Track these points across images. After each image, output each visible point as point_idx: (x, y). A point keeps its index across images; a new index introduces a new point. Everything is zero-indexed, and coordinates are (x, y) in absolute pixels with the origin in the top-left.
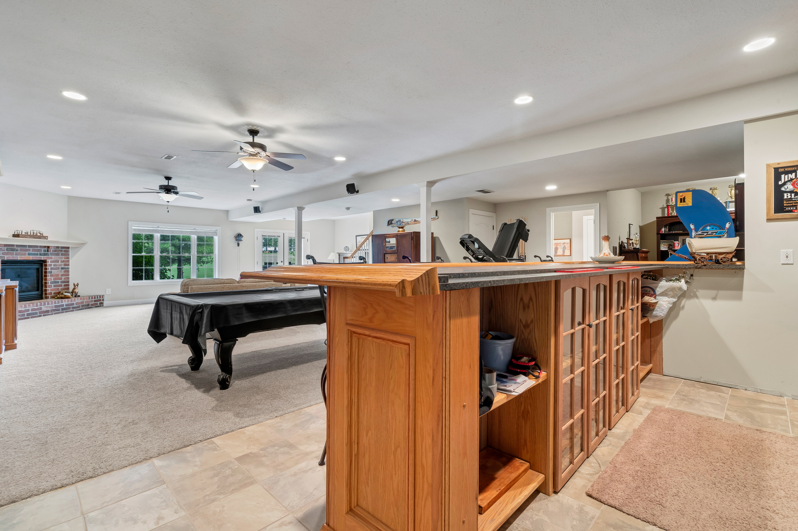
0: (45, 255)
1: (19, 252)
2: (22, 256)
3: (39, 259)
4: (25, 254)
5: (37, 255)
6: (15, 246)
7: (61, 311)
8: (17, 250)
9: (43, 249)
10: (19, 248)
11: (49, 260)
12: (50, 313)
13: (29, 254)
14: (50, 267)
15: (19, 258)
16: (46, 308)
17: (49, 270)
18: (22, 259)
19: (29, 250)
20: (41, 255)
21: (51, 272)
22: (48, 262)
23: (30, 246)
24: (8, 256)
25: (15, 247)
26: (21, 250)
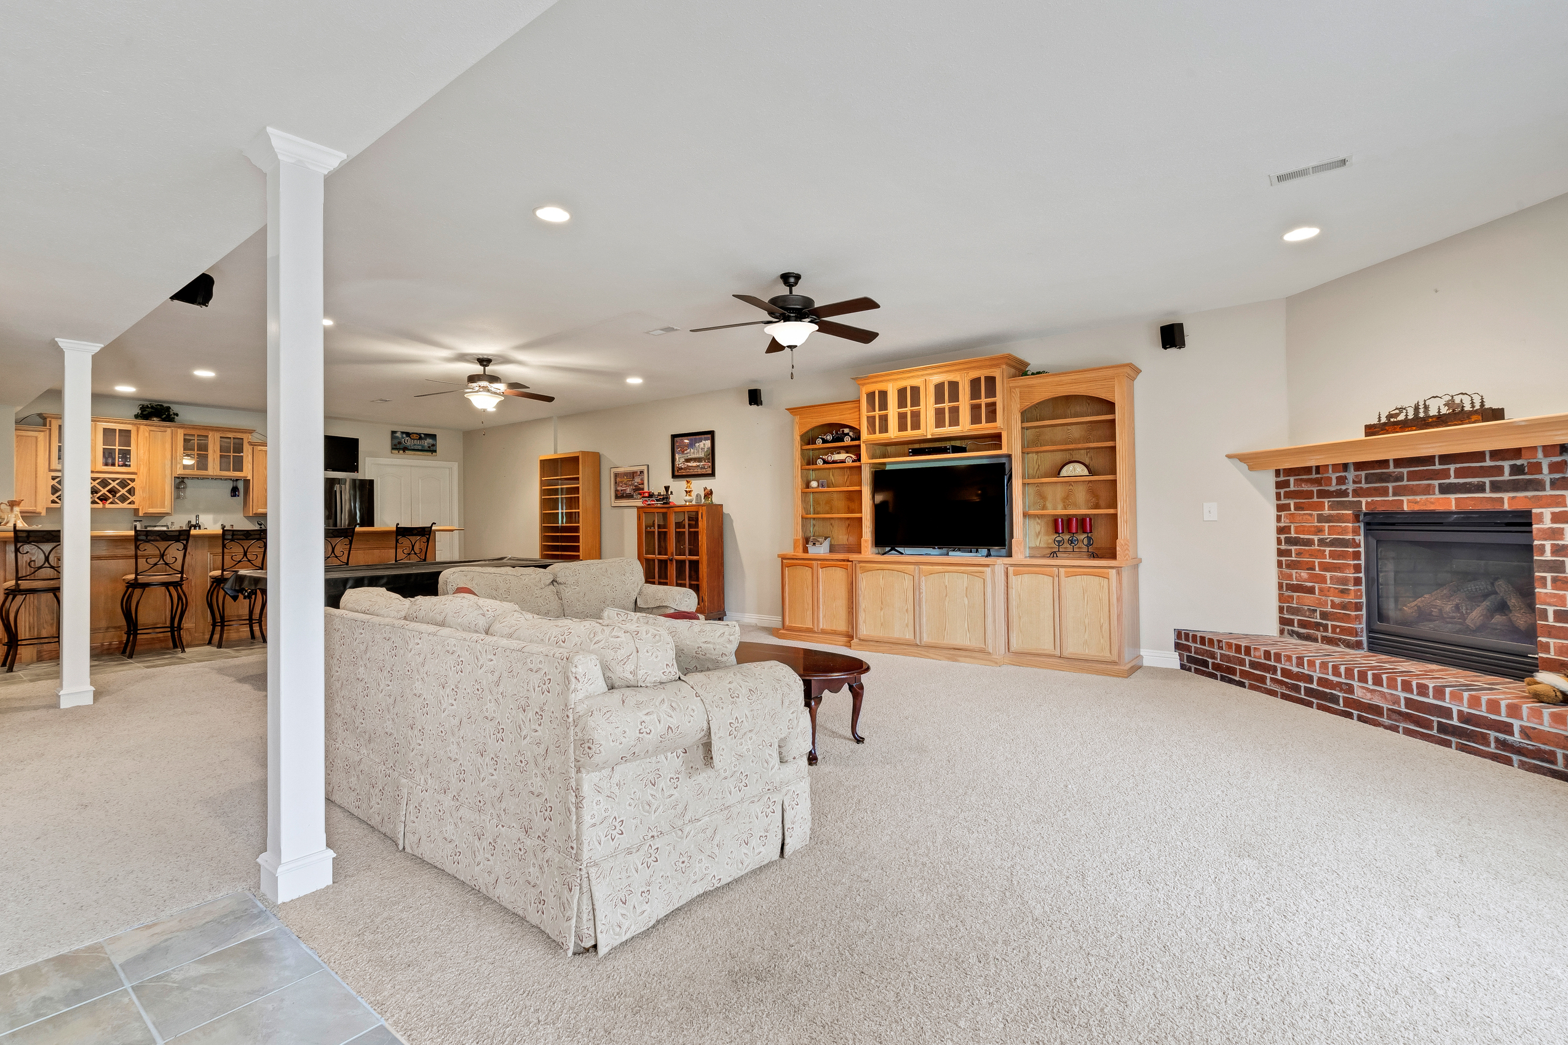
0: (1515, 486)
1: (1405, 483)
2: (1418, 498)
3: (1488, 507)
4: (1428, 490)
5: (1481, 488)
6: (1391, 464)
7: (1434, 732)
8: (1399, 478)
9: (1506, 465)
10: (1405, 471)
11: (1547, 513)
12: (1384, 720)
13: (1445, 489)
14: (1548, 545)
15: (1407, 503)
16: (1369, 695)
17: (1548, 556)
18: (1416, 508)
19: (1445, 474)
20: (1496, 487)
21: (1558, 567)
22: (1541, 521)
23: (1446, 459)
24: (1369, 499)
25: (1392, 469)
26: (1412, 476)
